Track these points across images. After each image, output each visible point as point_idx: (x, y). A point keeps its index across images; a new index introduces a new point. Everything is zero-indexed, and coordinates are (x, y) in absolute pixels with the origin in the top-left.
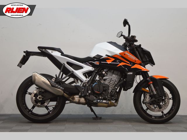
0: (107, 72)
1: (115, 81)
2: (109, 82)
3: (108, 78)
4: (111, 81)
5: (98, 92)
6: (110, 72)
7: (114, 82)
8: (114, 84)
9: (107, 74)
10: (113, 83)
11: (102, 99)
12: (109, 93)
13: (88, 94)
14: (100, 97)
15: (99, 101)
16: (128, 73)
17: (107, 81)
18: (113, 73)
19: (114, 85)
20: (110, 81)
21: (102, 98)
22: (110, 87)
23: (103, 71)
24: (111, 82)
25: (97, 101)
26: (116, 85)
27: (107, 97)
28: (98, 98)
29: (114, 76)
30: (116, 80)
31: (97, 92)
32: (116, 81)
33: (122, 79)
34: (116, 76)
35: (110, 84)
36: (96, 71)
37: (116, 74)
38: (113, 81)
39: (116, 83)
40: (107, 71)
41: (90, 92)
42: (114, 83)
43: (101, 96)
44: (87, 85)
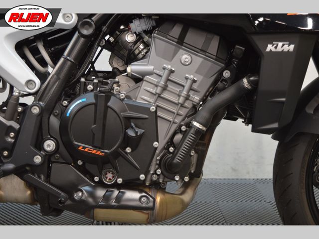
0: (146, 38)
1: (191, 89)
2: (159, 90)
3: (150, 68)
4: (171, 86)
5: (95, 147)
6: (165, 34)
7: (185, 92)
8: (182, 105)
9: (147, 45)
10: (181, 100)
11: (116, 186)
12: (157, 151)
13: (38, 160)
14: (110, 175)
15: (101, 193)
16: (270, 47)
17: (145, 86)
18: (181, 41)
19: (183, 112)
20: (165, 88)
21: (120, 181)
22: (160, 122)
23: (128, 30)
24: (166, 95)
25: (91, 195)
26: (195, 108)
27: (142, 177)
28: (96, 179)
29: (185, 57)
30: (194, 81)
31: (89, 149)
32: (195, 86)
33: (227, 74)
34: (199, 60)
35: (161, 103)
36: (85, 32)
37: (194, 49)
38: (177, 89)
39: (196, 98)
40: (146, 32)
41: (50, 145)
42: (187, 98)
43: (115, 168)
44: (36, 110)
